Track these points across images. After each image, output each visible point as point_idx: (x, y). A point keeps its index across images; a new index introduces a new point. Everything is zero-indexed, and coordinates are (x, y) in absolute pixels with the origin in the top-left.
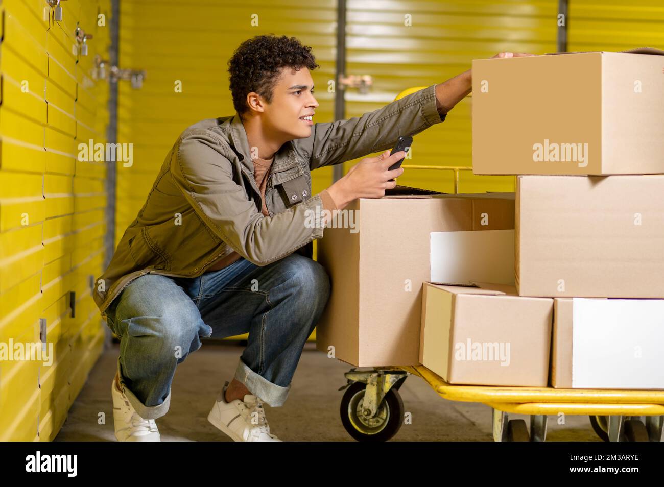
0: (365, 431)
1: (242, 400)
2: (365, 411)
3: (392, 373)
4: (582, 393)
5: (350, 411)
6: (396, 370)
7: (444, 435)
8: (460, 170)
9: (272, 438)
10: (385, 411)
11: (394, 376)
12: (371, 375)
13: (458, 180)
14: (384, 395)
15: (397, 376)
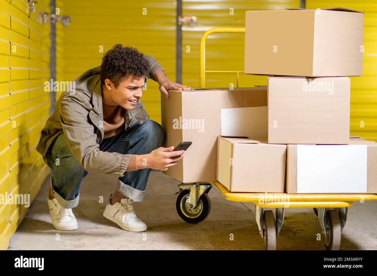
0: (190, 216)
1: (120, 202)
2: (189, 205)
3: (204, 184)
4: (302, 196)
5: (181, 205)
6: (206, 183)
7: (233, 218)
8: (240, 73)
9: (138, 221)
10: (200, 205)
11: (205, 186)
12: (192, 186)
13: (238, 78)
14: (200, 196)
15: (207, 186)
